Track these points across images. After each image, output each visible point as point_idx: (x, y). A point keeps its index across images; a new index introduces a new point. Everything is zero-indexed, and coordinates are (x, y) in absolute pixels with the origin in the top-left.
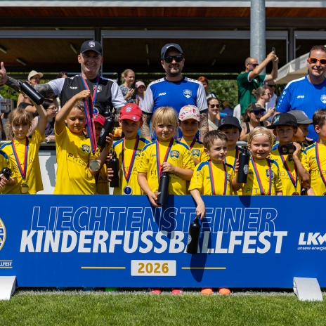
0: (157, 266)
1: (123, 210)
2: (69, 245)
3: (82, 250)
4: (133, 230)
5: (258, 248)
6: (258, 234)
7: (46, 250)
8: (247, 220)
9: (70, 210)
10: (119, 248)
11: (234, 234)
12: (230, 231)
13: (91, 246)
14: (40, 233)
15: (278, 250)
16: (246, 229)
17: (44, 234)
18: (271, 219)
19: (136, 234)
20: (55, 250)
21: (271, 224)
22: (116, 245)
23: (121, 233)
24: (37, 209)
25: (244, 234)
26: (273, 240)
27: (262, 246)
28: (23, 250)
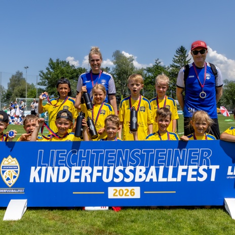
0: (126, 191)
1: (102, 152)
2: (64, 177)
3: (73, 180)
4: (109, 166)
5: (198, 178)
6: (199, 168)
7: (48, 181)
8: (190, 157)
9: (64, 152)
10: (99, 179)
11: (181, 168)
12: (178, 165)
13: (79, 177)
14: (44, 168)
15: (213, 179)
16: (189, 164)
17: (47, 169)
18: (207, 157)
19: (112, 168)
20: (54, 180)
21: (207, 160)
22: (97, 177)
23: (100, 168)
24: (41, 152)
25: (188, 168)
26: (209, 172)
27: (201, 176)
28: (31, 180)
